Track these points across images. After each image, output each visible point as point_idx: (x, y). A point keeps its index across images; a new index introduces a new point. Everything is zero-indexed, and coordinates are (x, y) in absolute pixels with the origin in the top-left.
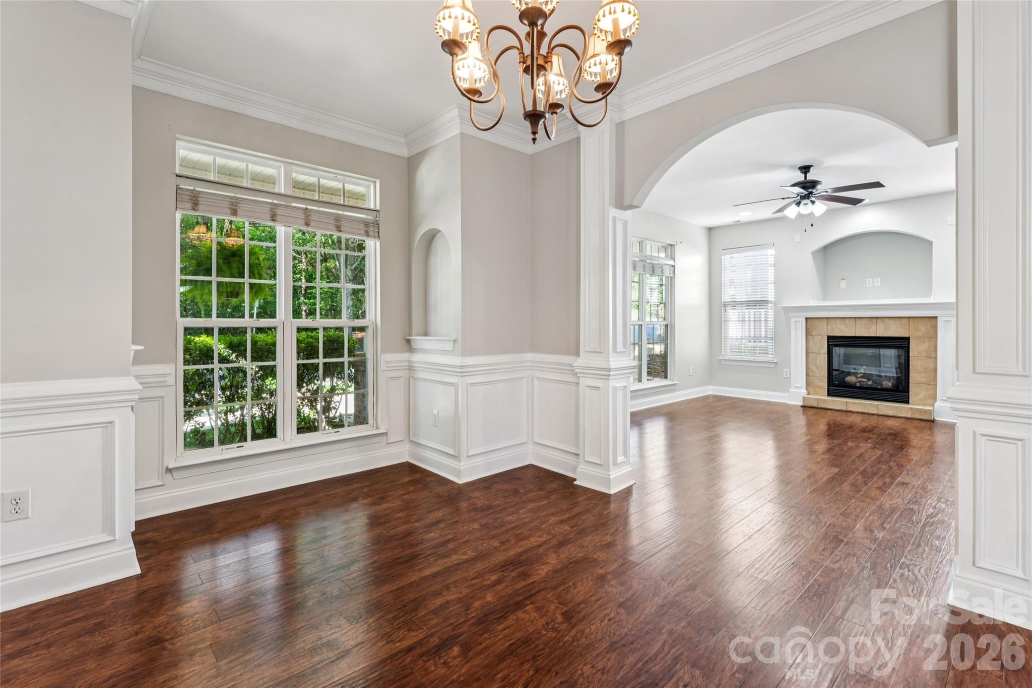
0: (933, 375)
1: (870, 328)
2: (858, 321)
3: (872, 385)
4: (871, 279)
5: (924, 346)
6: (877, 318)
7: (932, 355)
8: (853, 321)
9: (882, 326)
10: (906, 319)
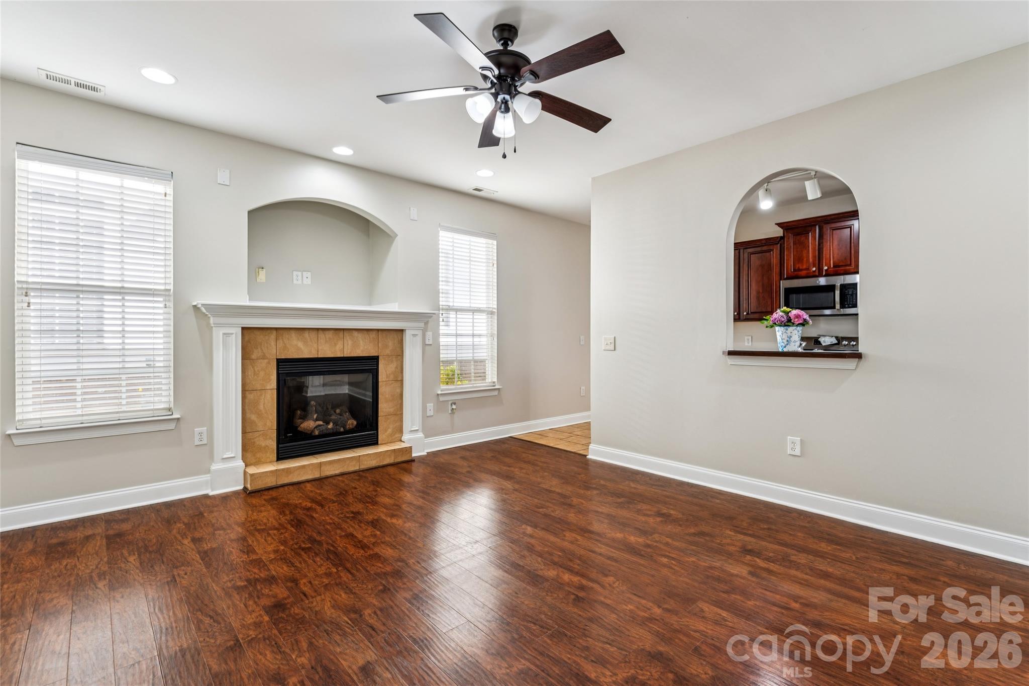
0: (400, 402)
1: (336, 345)
2: (321, 334)
3: (332, 429)
4: (300, 273)
5: (392, 367)
6: (344, 330)
7: (399, 379)
8: (313, 334)
9: (350, 342)
10: (374, 332)
